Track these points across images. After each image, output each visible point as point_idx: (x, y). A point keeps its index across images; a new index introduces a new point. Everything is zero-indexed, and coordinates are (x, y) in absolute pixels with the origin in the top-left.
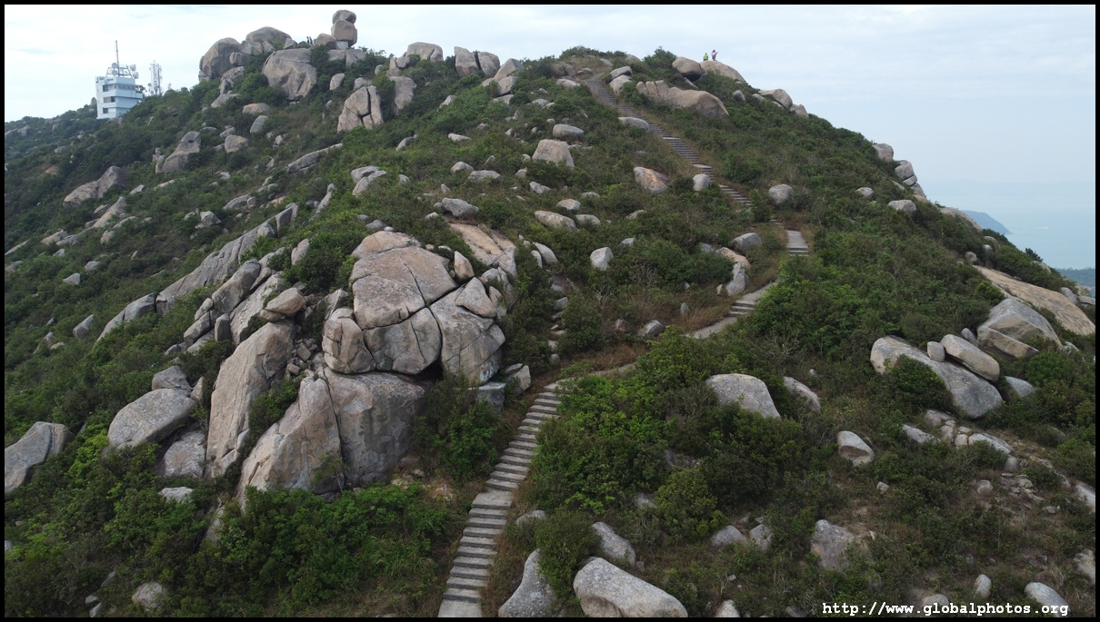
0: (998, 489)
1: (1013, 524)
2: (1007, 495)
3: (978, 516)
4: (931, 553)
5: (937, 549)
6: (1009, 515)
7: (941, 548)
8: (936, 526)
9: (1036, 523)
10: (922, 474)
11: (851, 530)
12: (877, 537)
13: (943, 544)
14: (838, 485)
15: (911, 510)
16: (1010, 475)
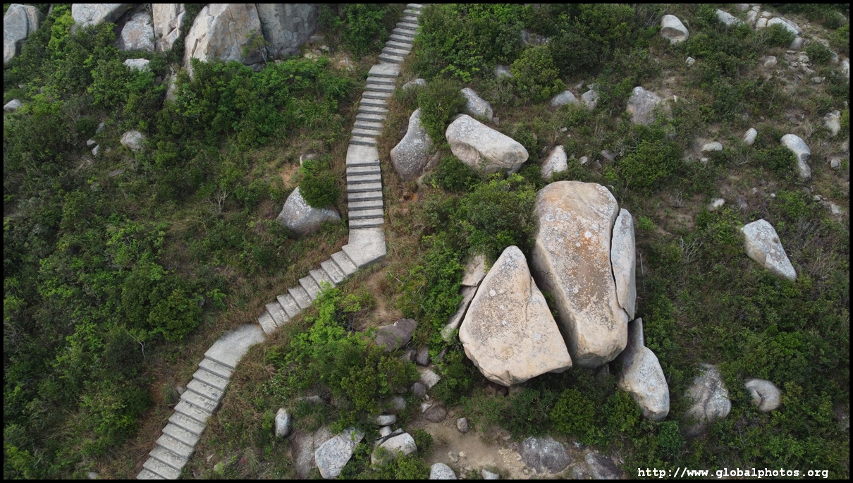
0: (782, 64)
1: (785, 91)
2: (786, 68)
3: (759, 84)
4: (717, 112)
5: (722, 109)
6: (784, 84)
7: (726, 108)
8: (725, 91)
9: (804, 90)
10: (723, 51)
11: (659, 95)
12: (679, 100)
13: (728, 106)
14: (656, 60)
15: (709, 80)
16: (793, 52)
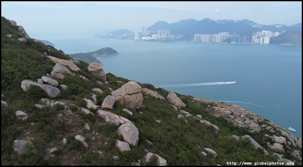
2: (66, 116)
3: (60, 123)
5: (51, 136)
6: (68, 121)
8: (50, 130)
9: (74, 121)
10: (43, 117)
11: (25, 140)
12: (34, 139)
13: (53, 134)
14: (19, 128)
15: (42, 128)
16: (66, 110)
